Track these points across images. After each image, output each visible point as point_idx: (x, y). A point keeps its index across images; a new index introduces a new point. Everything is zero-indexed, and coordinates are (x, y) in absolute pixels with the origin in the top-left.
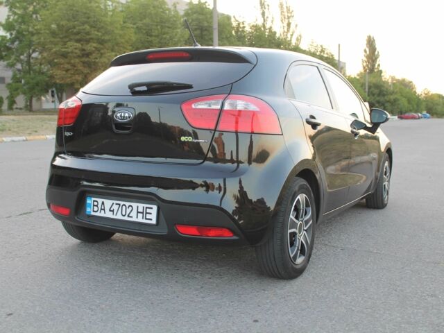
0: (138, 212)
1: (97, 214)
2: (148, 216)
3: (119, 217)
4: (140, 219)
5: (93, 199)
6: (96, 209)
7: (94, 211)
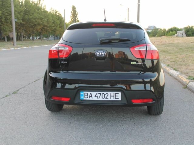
0: (111, 96)
1: (88, 99)
2: (116, 97)
3: (101, 99)
4: (112, 99)
5: (84, 92)
6: (86, 97)
7: (85, 98)
